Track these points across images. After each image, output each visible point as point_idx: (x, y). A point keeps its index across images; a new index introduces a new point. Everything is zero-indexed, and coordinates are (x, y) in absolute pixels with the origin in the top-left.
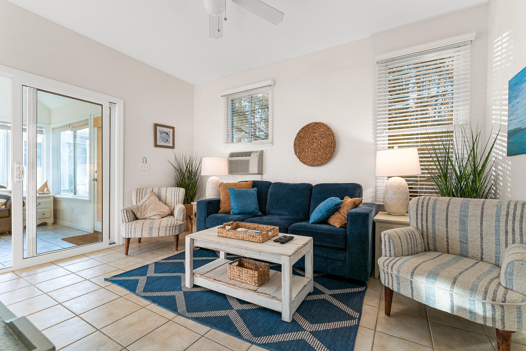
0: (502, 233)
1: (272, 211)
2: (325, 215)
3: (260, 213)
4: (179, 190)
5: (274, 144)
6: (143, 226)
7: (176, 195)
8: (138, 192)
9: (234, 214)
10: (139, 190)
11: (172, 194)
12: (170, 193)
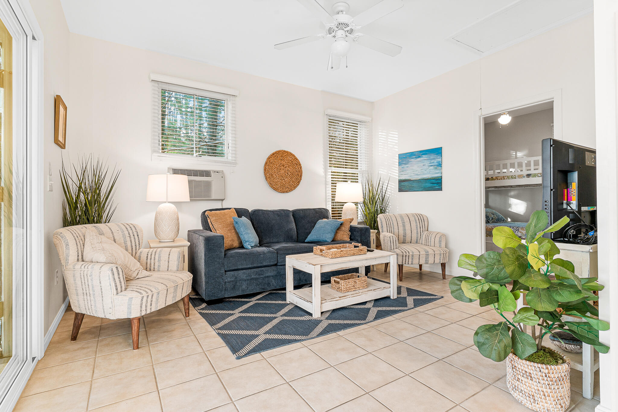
0: (419, 228)
4: (134, 226)
7: (132, 235)
11: (124, 235)
12: (120, 233)
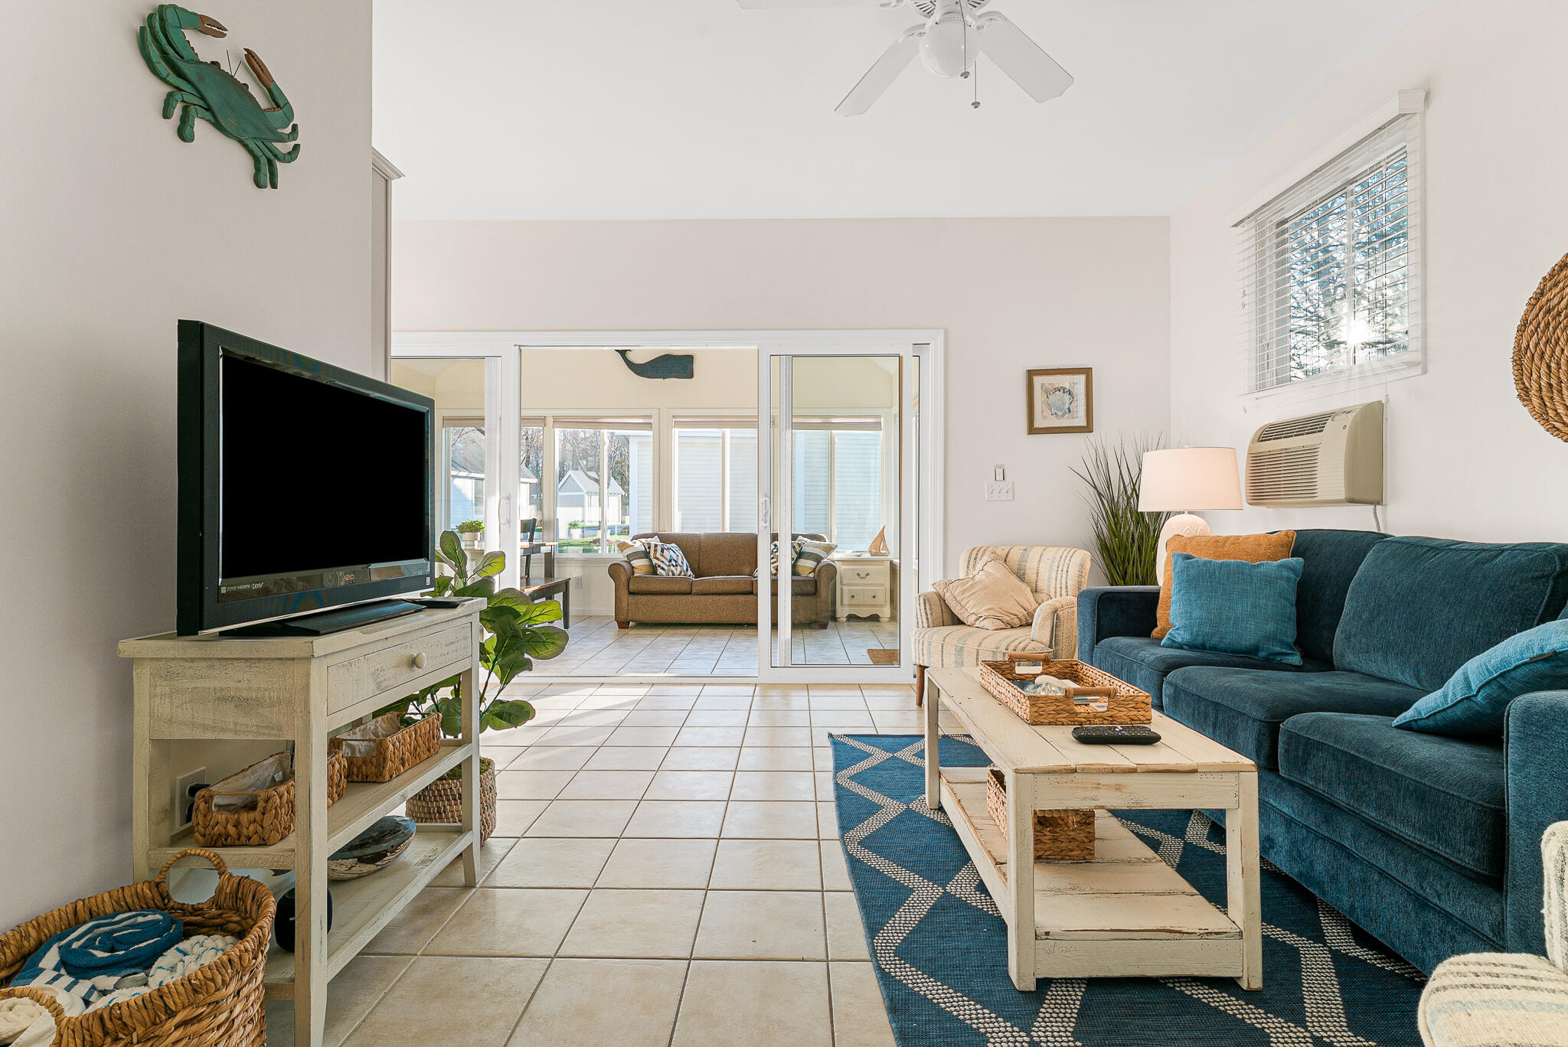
1: (1350, 658)
2: (1479, 698)
3: (1296, 659)
4: (1071, 557)
5: (1430, 368)
6: (944, 641)
7: (1060, 569)
8: (973, 556)
9: (1175, 645)
10: (975, 552)
11: (1051, 567)
12: (1049, 563)
